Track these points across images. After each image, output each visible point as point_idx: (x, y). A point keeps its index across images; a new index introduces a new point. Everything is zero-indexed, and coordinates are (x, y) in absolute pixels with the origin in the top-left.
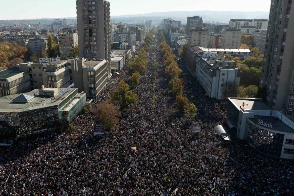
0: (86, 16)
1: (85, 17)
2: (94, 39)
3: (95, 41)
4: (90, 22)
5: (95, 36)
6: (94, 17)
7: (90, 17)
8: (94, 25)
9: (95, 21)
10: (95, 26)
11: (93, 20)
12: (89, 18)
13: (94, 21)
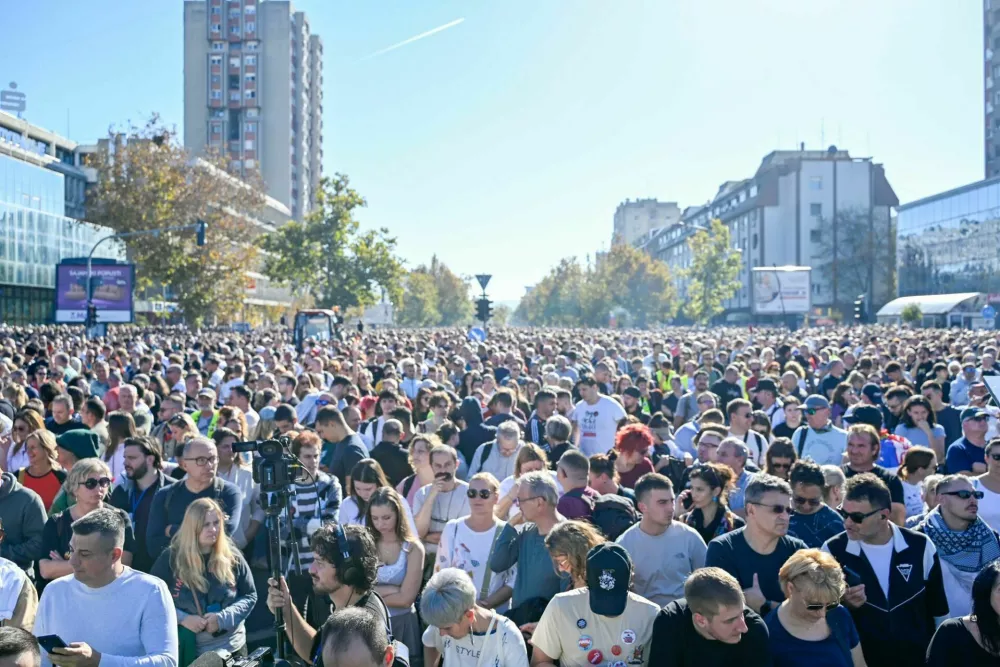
0: (216, 58)
1: (214, 61)
2: (249, 145)
3: (250, 155)
4: (234, 81)
5: (250, 136)
6: (249, 60)
7: (236, 62)
8: (249, 92)
9: (253, 78)
10: (253, 94)
11: (246, 71)
12: (230, 67)
13: (250, 75)
